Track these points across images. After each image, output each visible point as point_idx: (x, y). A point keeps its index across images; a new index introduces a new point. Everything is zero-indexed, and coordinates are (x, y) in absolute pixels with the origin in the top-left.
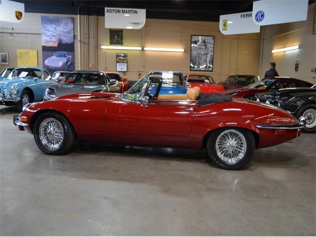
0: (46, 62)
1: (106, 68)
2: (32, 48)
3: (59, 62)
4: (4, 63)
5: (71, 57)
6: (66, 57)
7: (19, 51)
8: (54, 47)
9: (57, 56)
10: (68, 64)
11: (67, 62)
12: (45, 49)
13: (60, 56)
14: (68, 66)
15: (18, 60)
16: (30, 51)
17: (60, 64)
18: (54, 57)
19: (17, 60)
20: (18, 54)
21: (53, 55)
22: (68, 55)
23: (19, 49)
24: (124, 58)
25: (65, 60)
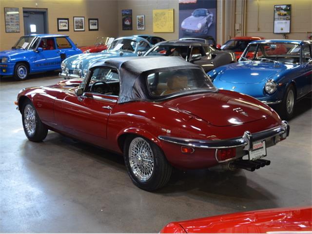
0: (183, 24)
1: (259, 29)
2: (168, 8)
3: (198, 23)
4: (140, 29)
5: (212, 15)
6: (205, 15)
7: (154, 12)
8: (193, 3)
9: (196, 16)
10: (209, 26)
11: (207, 23)
12: (183, 7)
13: (199, 15)
14: (209, 29)
15: (154, 24)
16: (166, 11)
17: (199, 26)
18: (192, 17)
19: (152, 24)
20: (154, 15)
21: (191, 15)
22: (209, 13)
23: (155, 9)
24: (286, 13)
25: (205, 20)
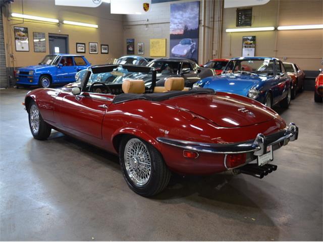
0: (173, 50)
2: (162, 38)
3: (184, 50)
4: (140, 53)
5: (195, 43)
6: (190, 44)
7: (151, 41)
8: (181, 34)
9: (183, 44)
10: (193, 51)
11: (191, 50)
12: (173, 37)
13: (185, 44)
14: (193, 54)
15: (151, 50)
16: (160, 40)
17: (185, 52)
18: (180, 45)
19: (149, 50)
20: (151, 43)
21: (179, 43)
22: (193, 42)
23: (151, 39)
25: (189, 47)
